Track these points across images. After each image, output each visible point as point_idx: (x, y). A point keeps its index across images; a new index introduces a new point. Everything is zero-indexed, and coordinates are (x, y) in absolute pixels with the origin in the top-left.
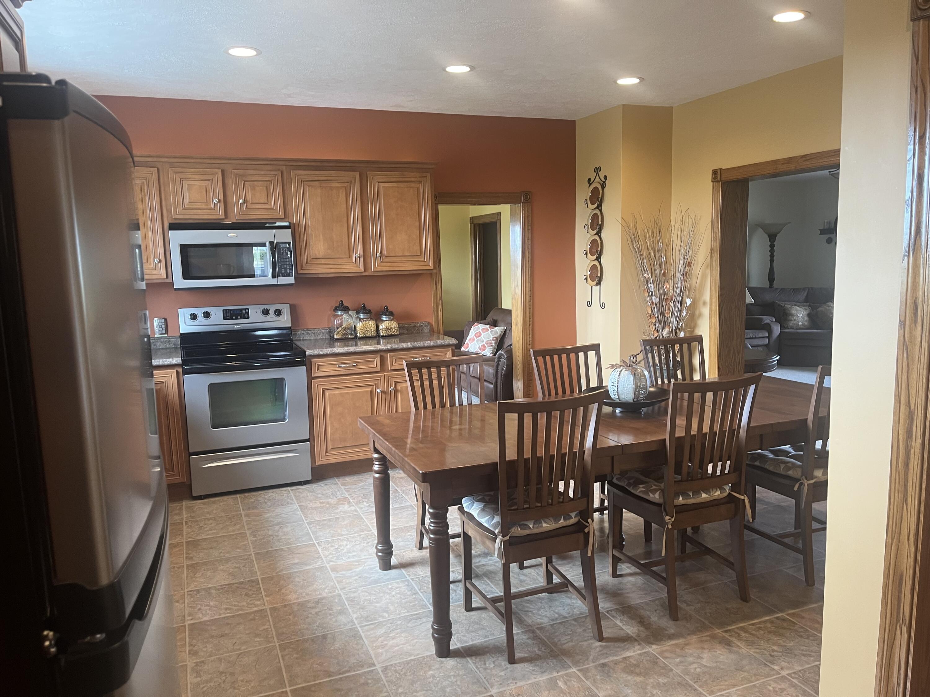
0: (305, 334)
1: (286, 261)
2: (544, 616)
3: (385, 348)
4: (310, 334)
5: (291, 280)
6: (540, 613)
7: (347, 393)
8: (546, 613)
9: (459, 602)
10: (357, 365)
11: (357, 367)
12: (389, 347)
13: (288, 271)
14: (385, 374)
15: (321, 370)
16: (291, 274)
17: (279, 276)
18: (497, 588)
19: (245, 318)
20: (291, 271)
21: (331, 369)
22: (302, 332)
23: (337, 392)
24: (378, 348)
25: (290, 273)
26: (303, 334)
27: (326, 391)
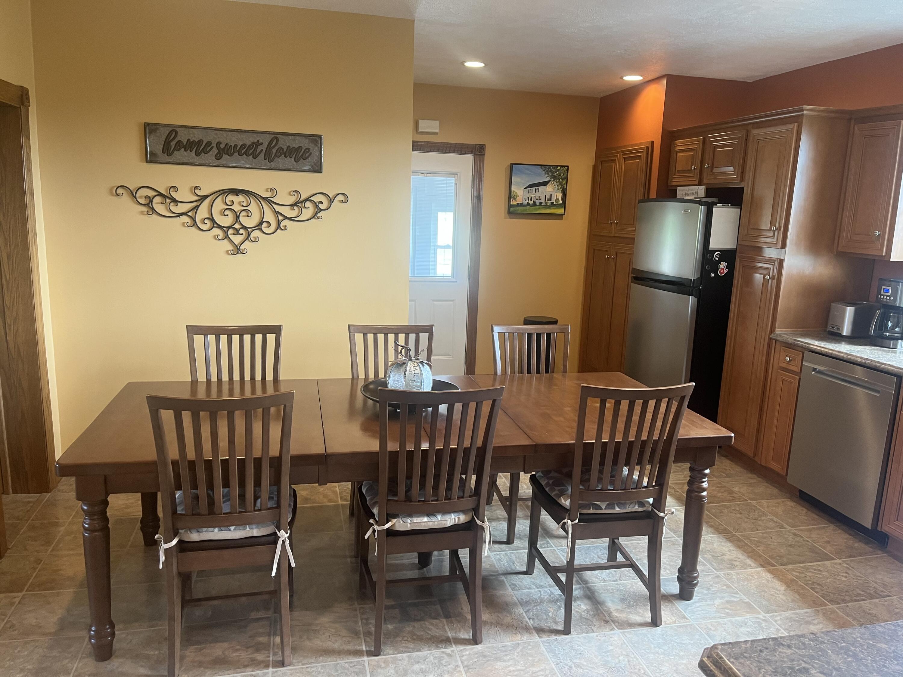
2: (522, 524)
6: (524, 527)
8: (519, 526)
9: (594, 546)
18: (557, 554)
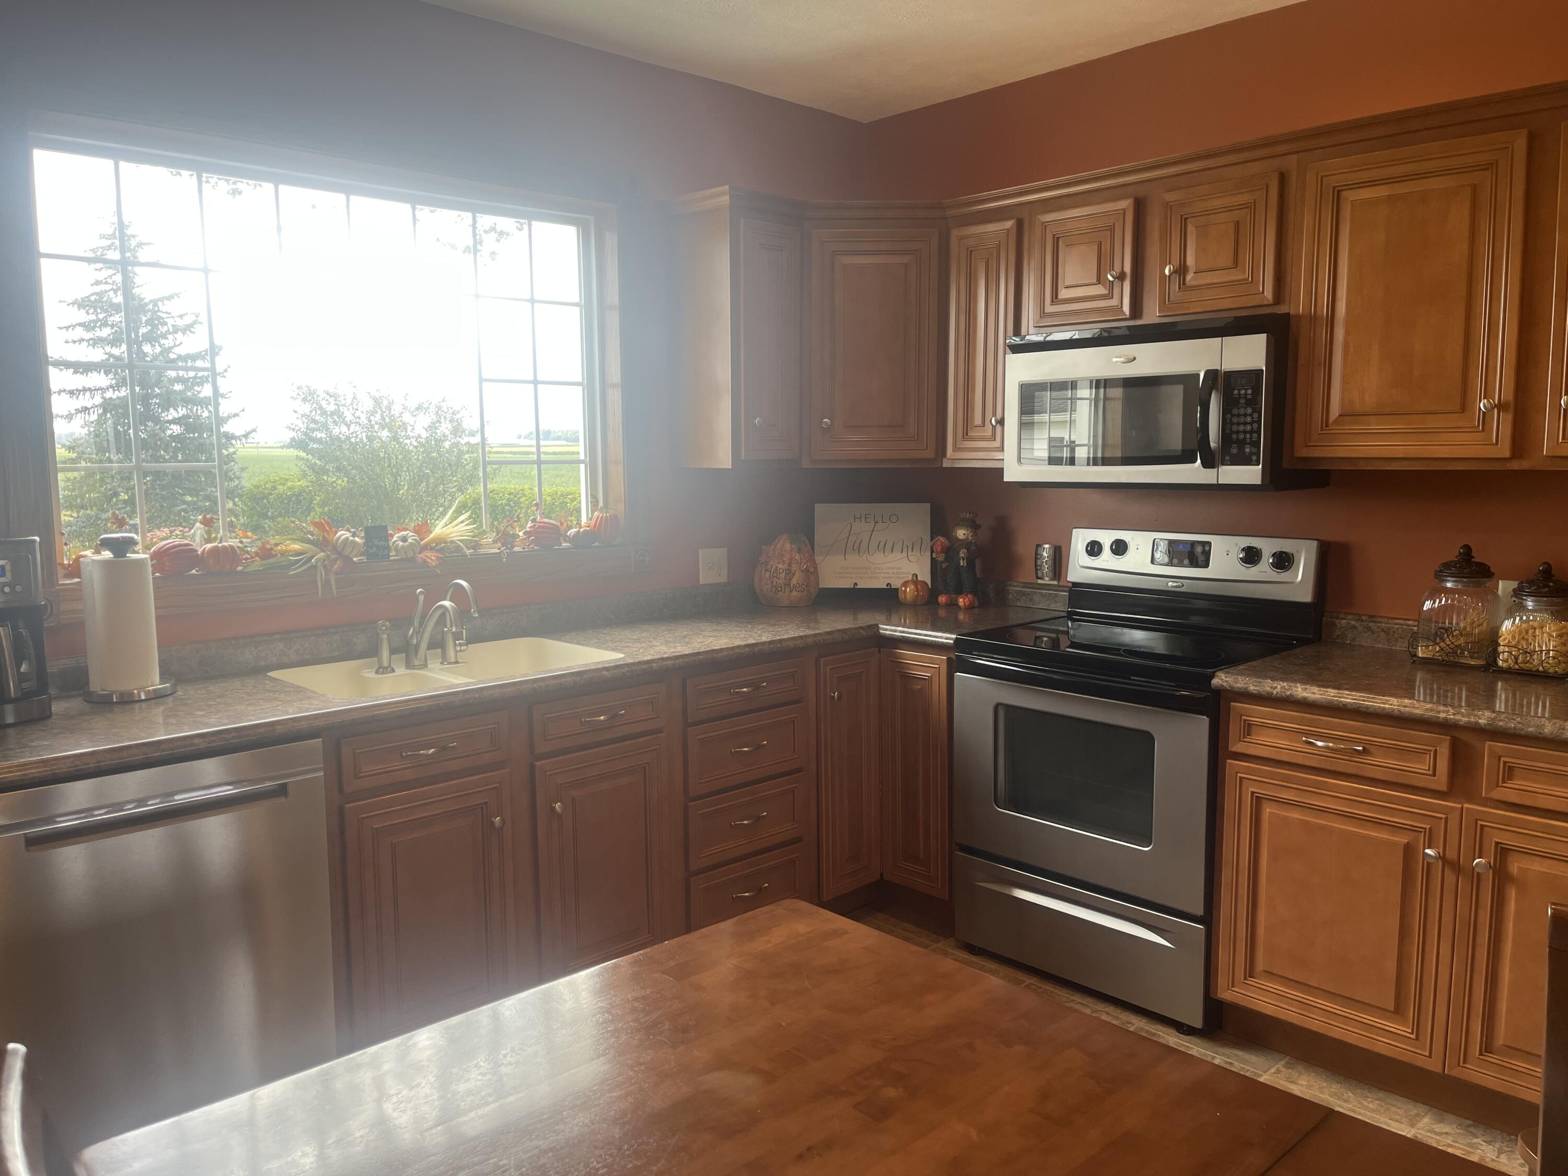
0: (1361, 628)
1: (1245, 424)
3: (1465, 719)
4: (1373, 633)
5: (1250, 474)
7: (1324, 827)
10: (1365, 751)
11: (1368, 759)
12: (1482, 721)
13: (1248, 450)
14: (1466, 806)
15: (1254, 738)
16: (1254, 458)
17: (1223, 464)
19: (1197, 566)
20: (1254, 450)
21: (1283, 743)
22: (1353, 622)
23: (1295, 815)
24: (1442, 715)
25: (1251, 454)
26: (1354, 627)
27: (1264, 802)
